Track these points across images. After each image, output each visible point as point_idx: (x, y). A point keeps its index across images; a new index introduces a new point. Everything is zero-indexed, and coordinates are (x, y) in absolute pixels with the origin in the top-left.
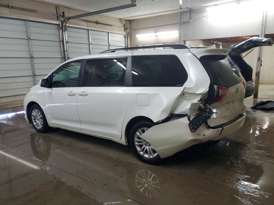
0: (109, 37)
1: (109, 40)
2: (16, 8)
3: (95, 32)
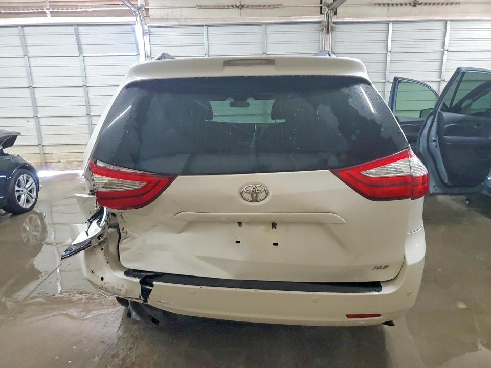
0: (445, 32)
1: (444, 39)
2: (248, 7)
3: (415, 24)
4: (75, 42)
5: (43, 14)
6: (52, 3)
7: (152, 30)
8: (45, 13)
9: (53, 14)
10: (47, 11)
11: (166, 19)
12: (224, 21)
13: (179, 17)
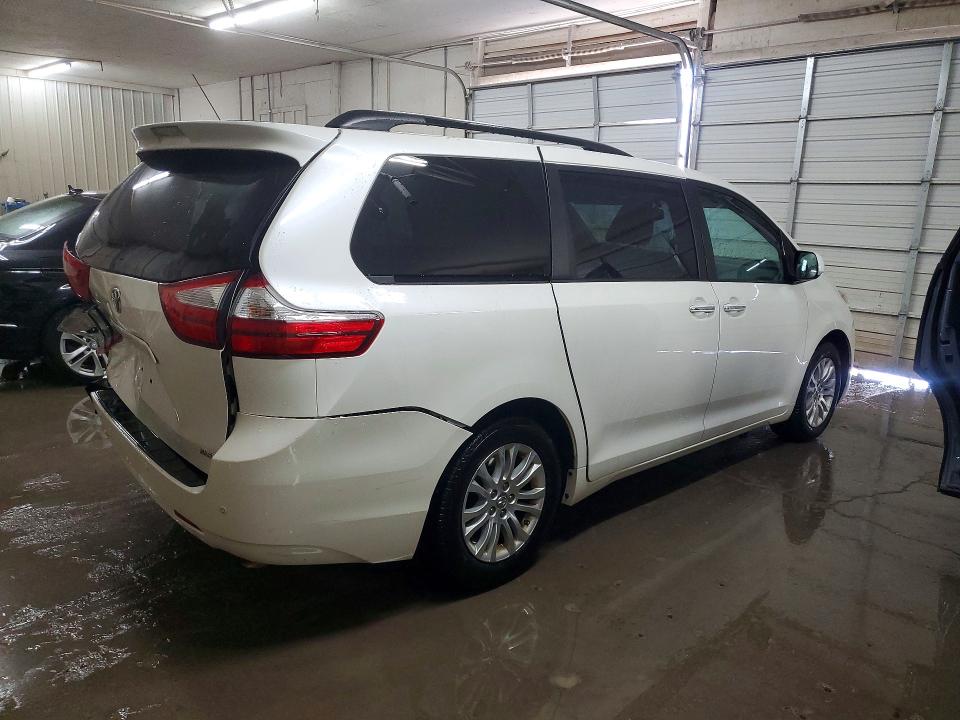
2: (913, 5)
4: (591, 104)
5: (561, 63)
6: (576, 44)
7: (711, 74)
8: (564, 61)
9: (575, 61)
10: (566, 58)
11: (738, 51)
12: (856, 42)
13: (764, 44)
